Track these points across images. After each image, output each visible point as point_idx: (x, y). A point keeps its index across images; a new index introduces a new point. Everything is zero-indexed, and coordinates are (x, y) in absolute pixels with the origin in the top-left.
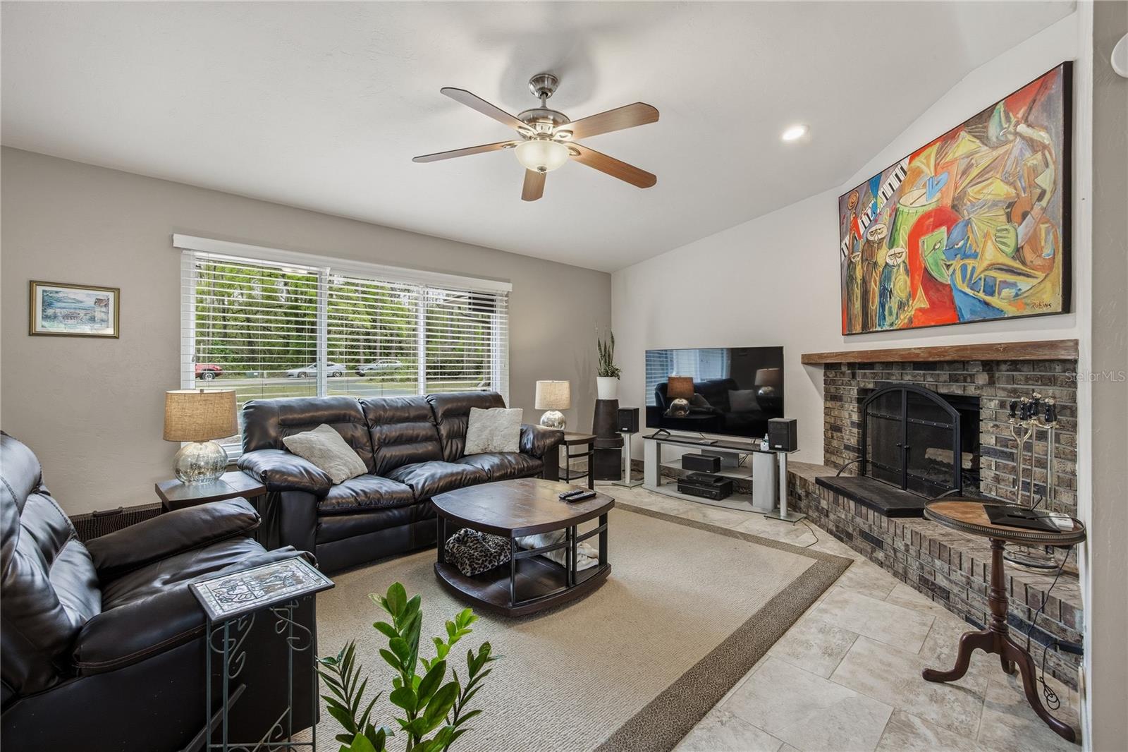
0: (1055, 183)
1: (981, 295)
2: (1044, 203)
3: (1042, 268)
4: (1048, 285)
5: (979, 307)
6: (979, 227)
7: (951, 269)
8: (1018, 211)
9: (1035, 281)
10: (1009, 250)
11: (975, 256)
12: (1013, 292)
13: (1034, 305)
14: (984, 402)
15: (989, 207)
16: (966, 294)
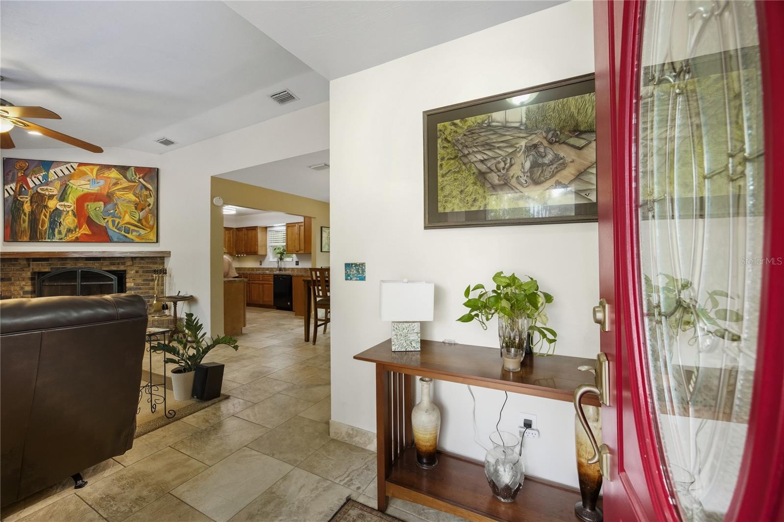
0: (154, 203)
1: (123, 233)
2: (150, 207)
3: (149, 228)
4: (152, 234)
5: (121, 237)
6: (122, 208)
7: (106, 220)
8: (140, 207)
9: (147, 232)
10: (137, 219)
11: (120, 218)
12: (138, 234)
13: (146, 239)
14: (128, 271)
15: (127, 202)
16: (114, 231)
